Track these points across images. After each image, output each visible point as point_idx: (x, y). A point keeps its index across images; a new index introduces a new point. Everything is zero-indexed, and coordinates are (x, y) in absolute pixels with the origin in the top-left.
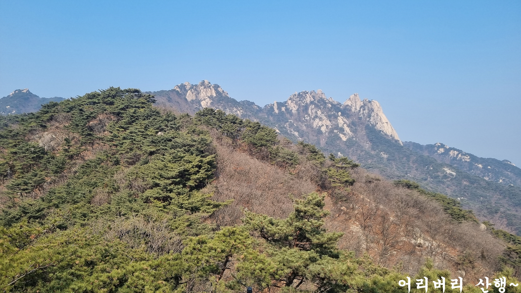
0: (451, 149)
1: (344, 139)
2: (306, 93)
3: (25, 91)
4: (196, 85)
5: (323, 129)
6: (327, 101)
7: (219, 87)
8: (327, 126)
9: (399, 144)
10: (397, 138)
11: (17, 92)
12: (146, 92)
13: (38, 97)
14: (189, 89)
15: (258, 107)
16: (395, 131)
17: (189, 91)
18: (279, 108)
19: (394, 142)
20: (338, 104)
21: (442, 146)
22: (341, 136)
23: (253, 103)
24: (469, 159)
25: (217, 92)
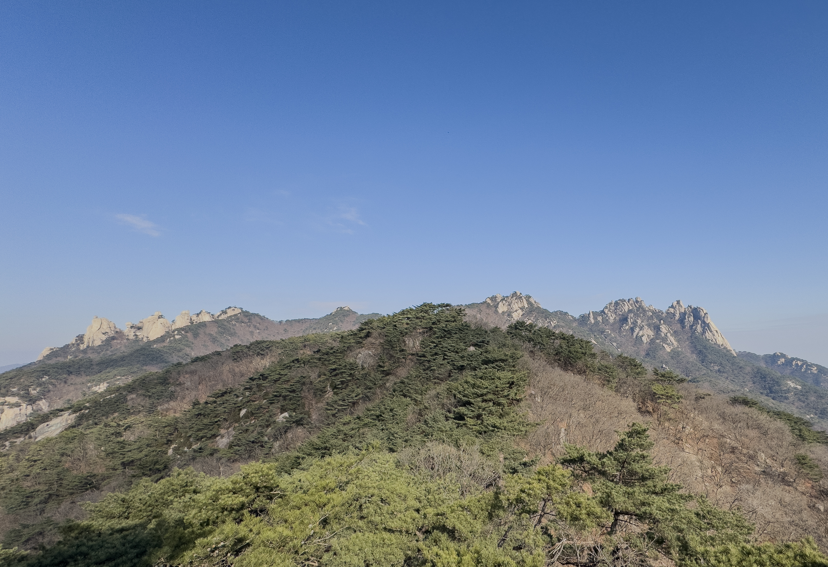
0: (793, 359)
1: (668, 349)
2: (623, 301)
3: (346, 309)
4: (507, 297)
5: (645, 339)
6: (647, 309)
7: (530, 297)
8: (648, 336)
9: (731, 354)
10: (729, 348)
11: (339, 309)
12: (458, 306)
13: (357, 313)
14: (501, 301)
15: (572, 316)
16: (726, 341)
17: (500, 303)
18: (595, 318)
19: (725, 351)
20: (659, 312)
21: (783, 356)
22: (665, 346)
23: (566, 313)
24: (816, 370)
25: (529, 303)
